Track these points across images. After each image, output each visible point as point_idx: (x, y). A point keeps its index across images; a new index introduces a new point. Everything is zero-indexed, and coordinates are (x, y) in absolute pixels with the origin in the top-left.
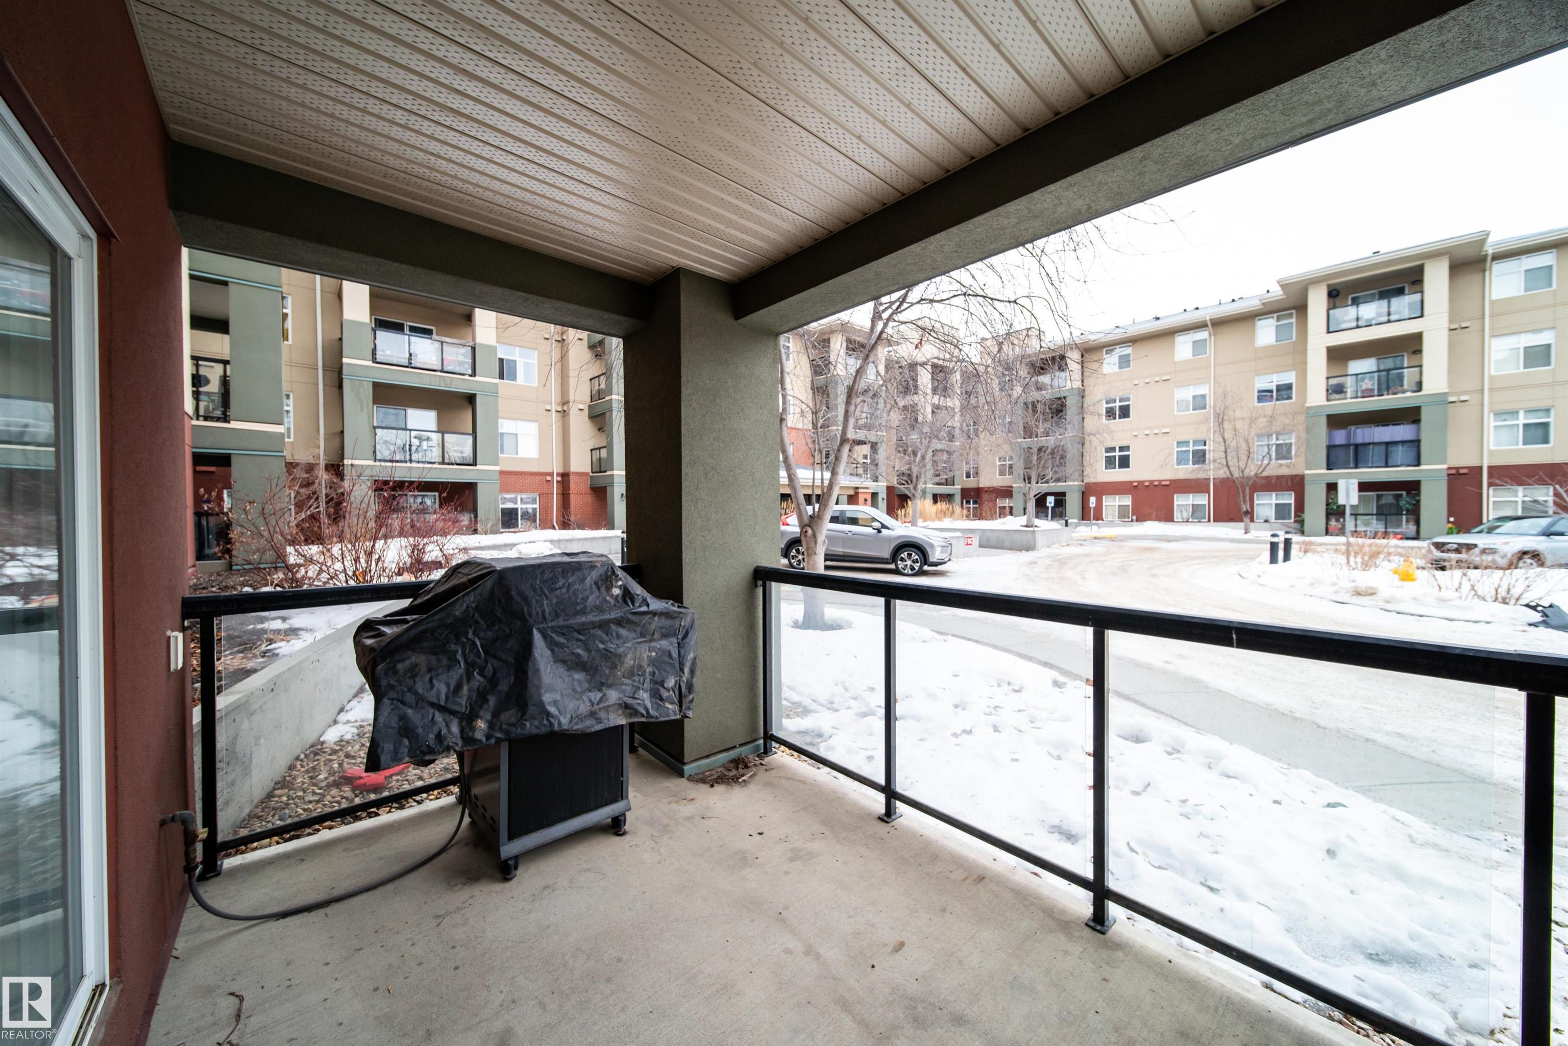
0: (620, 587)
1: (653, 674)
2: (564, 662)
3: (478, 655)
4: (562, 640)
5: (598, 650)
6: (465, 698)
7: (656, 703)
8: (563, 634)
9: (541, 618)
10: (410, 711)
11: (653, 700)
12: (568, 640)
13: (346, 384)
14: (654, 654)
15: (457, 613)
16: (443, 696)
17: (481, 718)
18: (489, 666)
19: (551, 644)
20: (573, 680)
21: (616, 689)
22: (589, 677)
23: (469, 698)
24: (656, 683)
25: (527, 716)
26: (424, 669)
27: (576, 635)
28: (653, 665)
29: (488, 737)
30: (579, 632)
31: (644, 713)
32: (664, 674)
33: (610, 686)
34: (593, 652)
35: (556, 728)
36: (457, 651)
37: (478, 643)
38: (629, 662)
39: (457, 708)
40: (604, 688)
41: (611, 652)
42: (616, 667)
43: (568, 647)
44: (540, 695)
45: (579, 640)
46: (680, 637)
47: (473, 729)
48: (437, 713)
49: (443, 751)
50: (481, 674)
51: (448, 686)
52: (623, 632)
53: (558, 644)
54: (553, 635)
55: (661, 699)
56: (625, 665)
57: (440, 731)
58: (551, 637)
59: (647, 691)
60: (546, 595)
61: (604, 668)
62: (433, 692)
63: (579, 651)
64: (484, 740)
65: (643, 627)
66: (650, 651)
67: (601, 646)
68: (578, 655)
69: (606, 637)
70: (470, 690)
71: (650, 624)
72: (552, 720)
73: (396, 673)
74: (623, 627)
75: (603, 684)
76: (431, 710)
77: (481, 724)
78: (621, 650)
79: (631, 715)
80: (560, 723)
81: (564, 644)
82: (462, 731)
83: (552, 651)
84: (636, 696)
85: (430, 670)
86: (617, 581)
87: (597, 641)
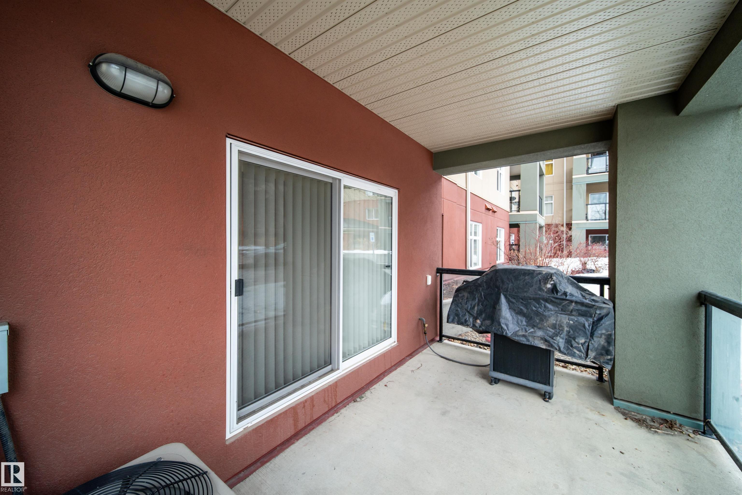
0: (552, 284)
1: (569, 332)
2: (515, 310)
3: (482, 298)
4: (514, 301)
5: (532, 310)
6: (475, 312)
7: (568, 347)
8: (514, 298)
9: (505, 290)
10: (459, 309)
11: (566, 345)
12: (517, 301)
13: (574, 187)
14: (571, 322)
15: (479, 282)
16: (469, 308)
17: (479, 319)
18: (485, 303)
19: (508, 301)
20: (518, 319)
21: (543, 331)
22: (527, 320)
23: (477, 311)
24: (570, 337)
25: (494, 325)
26: (465, 298)
27: (521, 300)
28: (570, 327)
29: (480, 327)
30: (522, 299)
31: (557, 348)
32: (577, 334)
33: (540, 328)
34: (529, 310)
35: (504, 334)
36: (476, 295)
37: (483, 294)
38: (552, 320)
39: (473, 313)
40: (535, 328)
41: (539, 313)
42: (543, 321)
43: (516, 304)
44: (499, 319)
45: (522, 303)
46: (595, 319)
47: (476, 322)
48: (467, 313)
49: (466, 326)
50: (482, 305)
51: (471, 305)
52: (549, 306)
53: (513, 303)
54: (510, 298)
55: (572, 346)
56: (549, 322)
57: (466, 319)
58: (509, 299)
59: (563, 339)
60: (512, 281)
61: (536, 319)
62: (466, 306)
63: (522, 307)
64: (478, 327)
65: (563, 306)
66: (569, 319)
67: (534, 308)
68: (521, 309)
69: (538, 306)
70: (478, 309)
71: (569, 306)
72: (503, 331)
73: (458, 296)
74: (548, 303)
75: (535, 326)
76: (465, 311)
77: (478, 321)
78: (546, 314)
79: (549, 346)
80: (506, 333)
81: (514, 302)
82: (473, 321)
83: (509, 305)
84: (554, 338)
85: (467, 298)
86: (551, 281)
87: (532, 306)
